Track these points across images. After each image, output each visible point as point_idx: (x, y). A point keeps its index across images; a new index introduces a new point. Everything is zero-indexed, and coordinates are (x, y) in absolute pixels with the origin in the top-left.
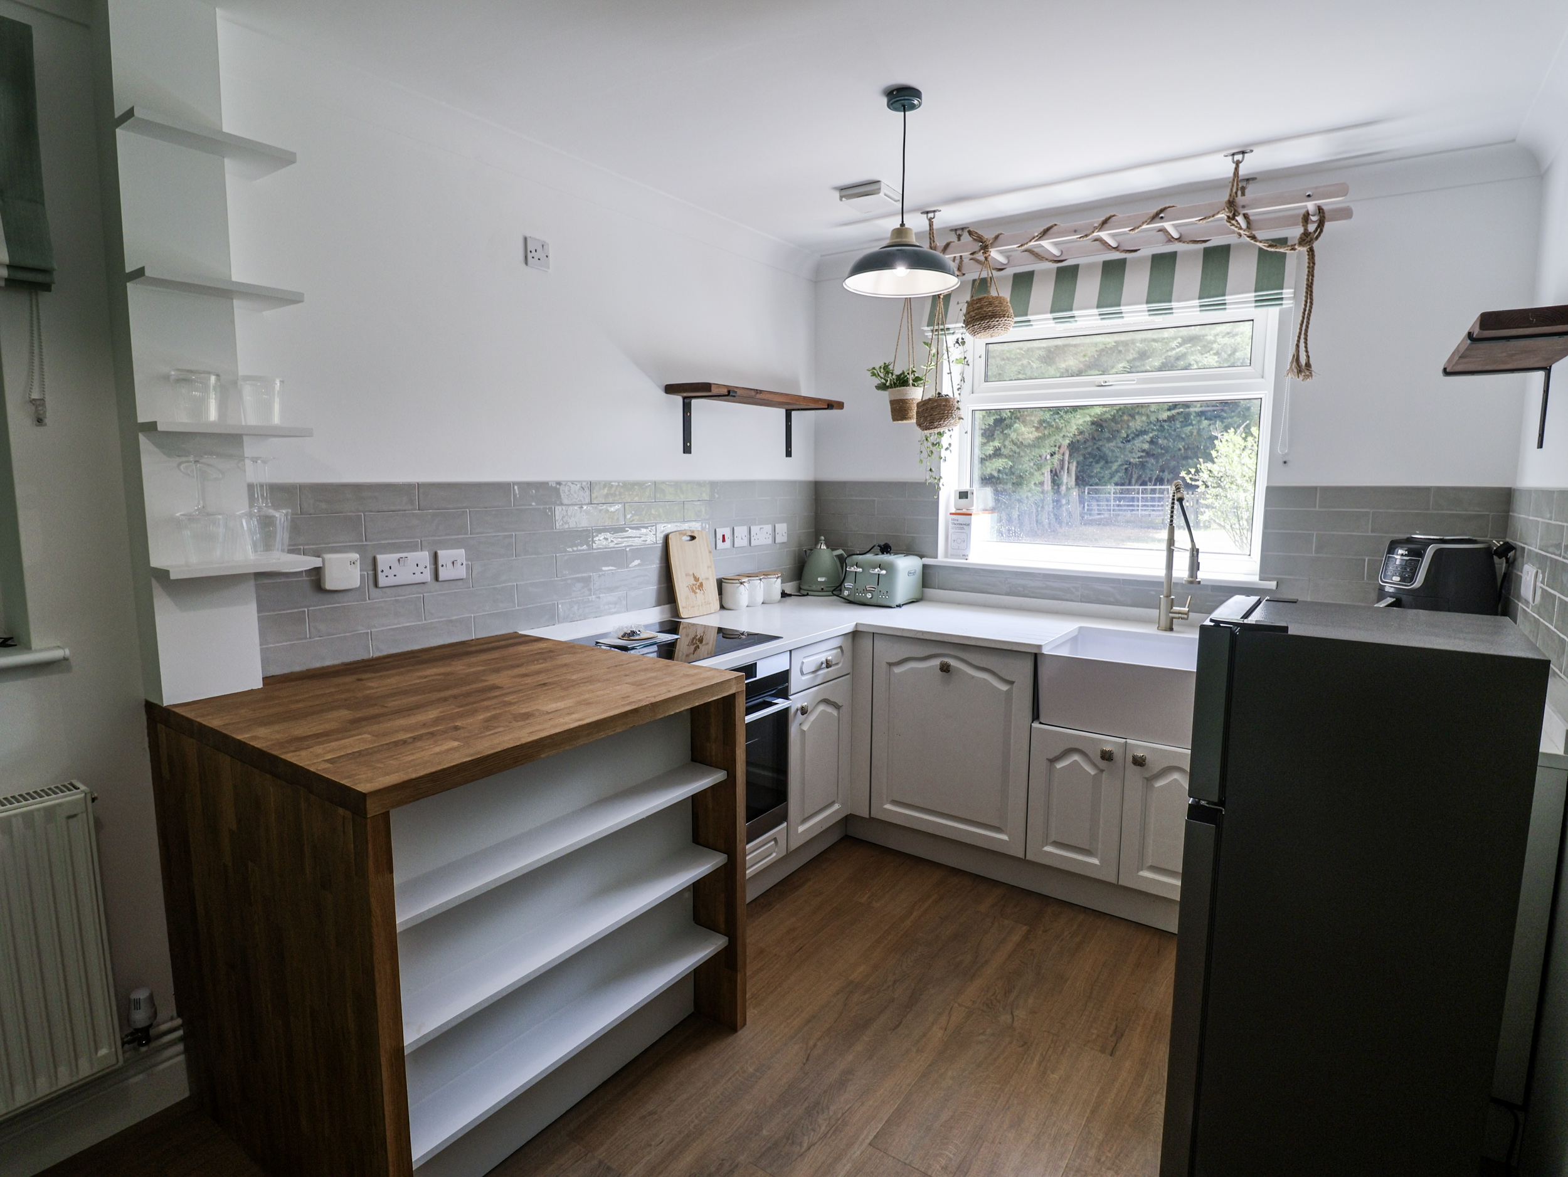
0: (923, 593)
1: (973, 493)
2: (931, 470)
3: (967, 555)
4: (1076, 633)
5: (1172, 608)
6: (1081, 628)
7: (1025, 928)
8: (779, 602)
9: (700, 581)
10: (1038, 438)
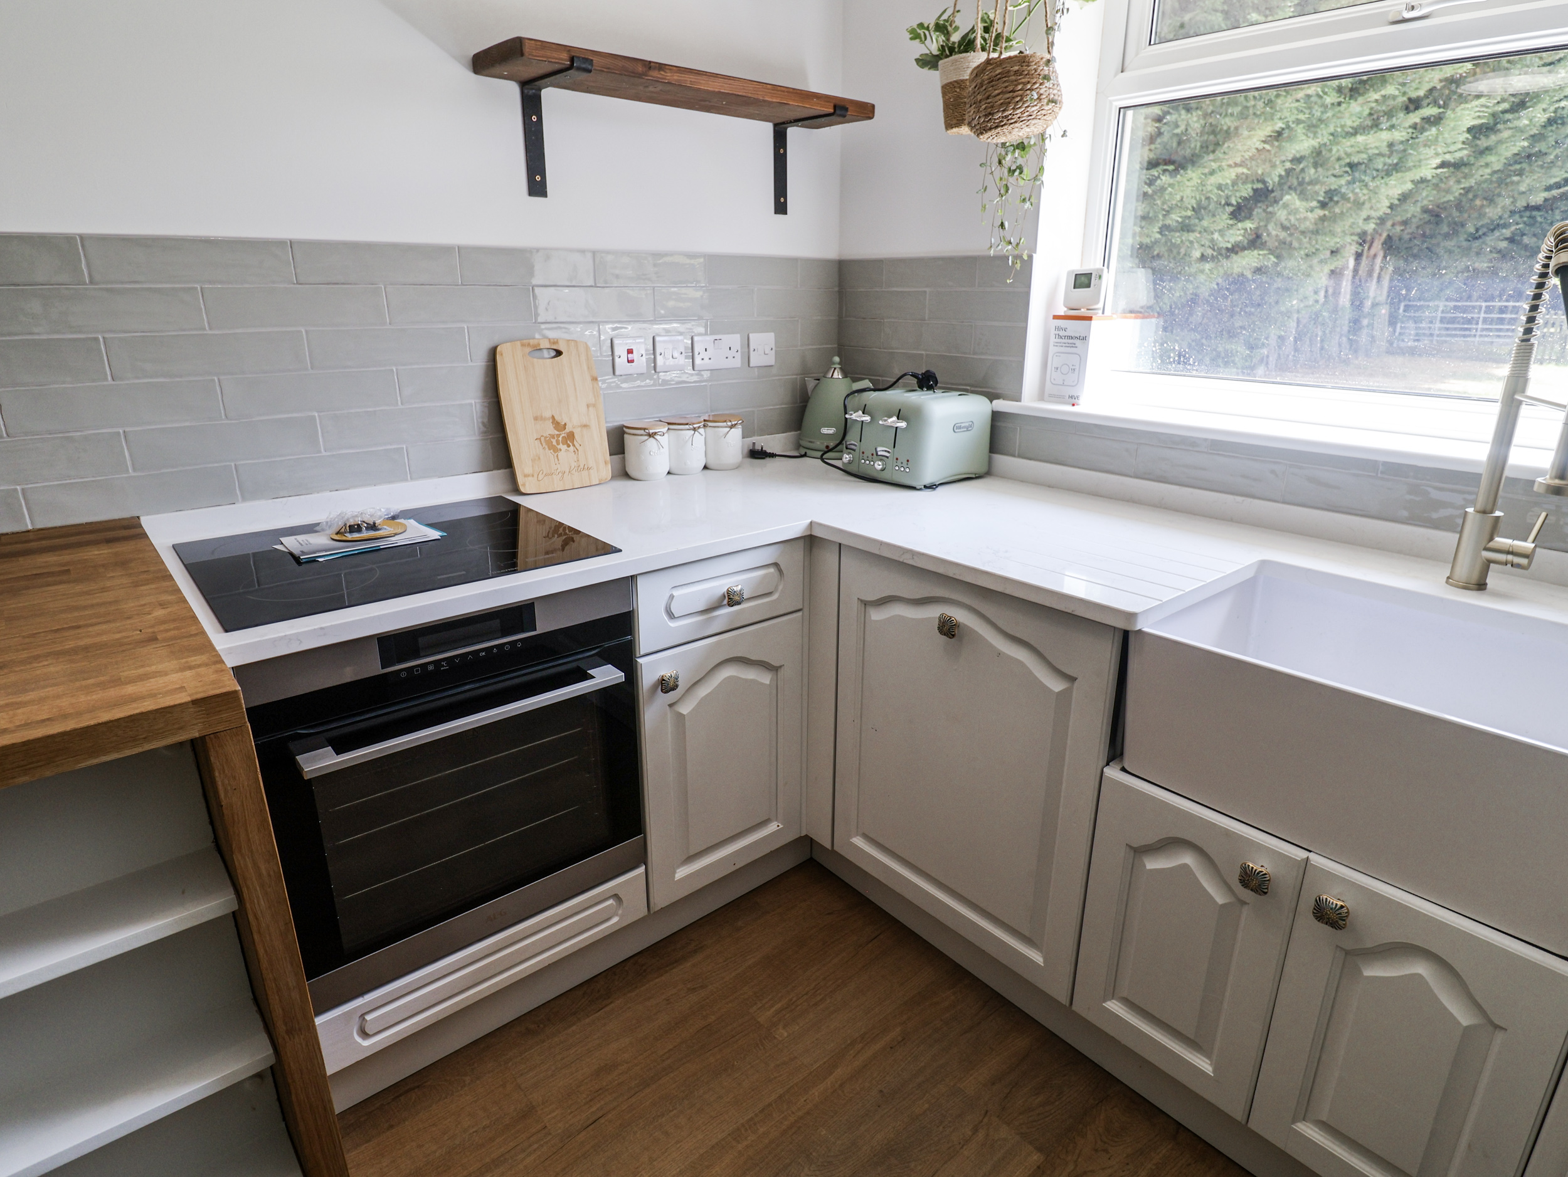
0: (990, 462)
1: (1100, 277)
2: (1002, 225)
3: (1078, 397)
4: (1250, 574)
5: (1491, 539)
6: (1263, 564)
7: (1036, 1158)
8: (738, 467)
9: (567, 430)
10: (1323, 219)
